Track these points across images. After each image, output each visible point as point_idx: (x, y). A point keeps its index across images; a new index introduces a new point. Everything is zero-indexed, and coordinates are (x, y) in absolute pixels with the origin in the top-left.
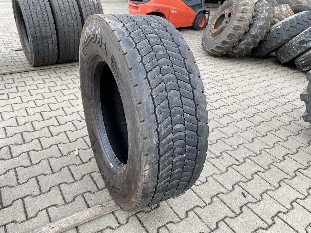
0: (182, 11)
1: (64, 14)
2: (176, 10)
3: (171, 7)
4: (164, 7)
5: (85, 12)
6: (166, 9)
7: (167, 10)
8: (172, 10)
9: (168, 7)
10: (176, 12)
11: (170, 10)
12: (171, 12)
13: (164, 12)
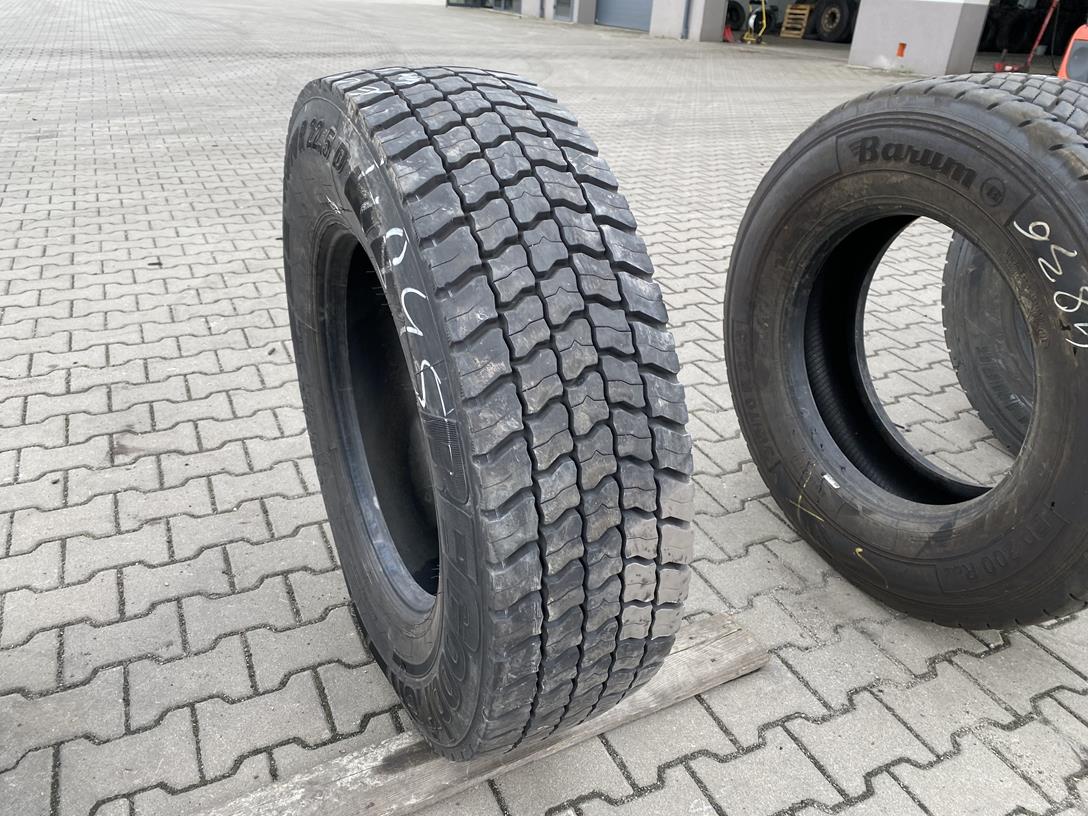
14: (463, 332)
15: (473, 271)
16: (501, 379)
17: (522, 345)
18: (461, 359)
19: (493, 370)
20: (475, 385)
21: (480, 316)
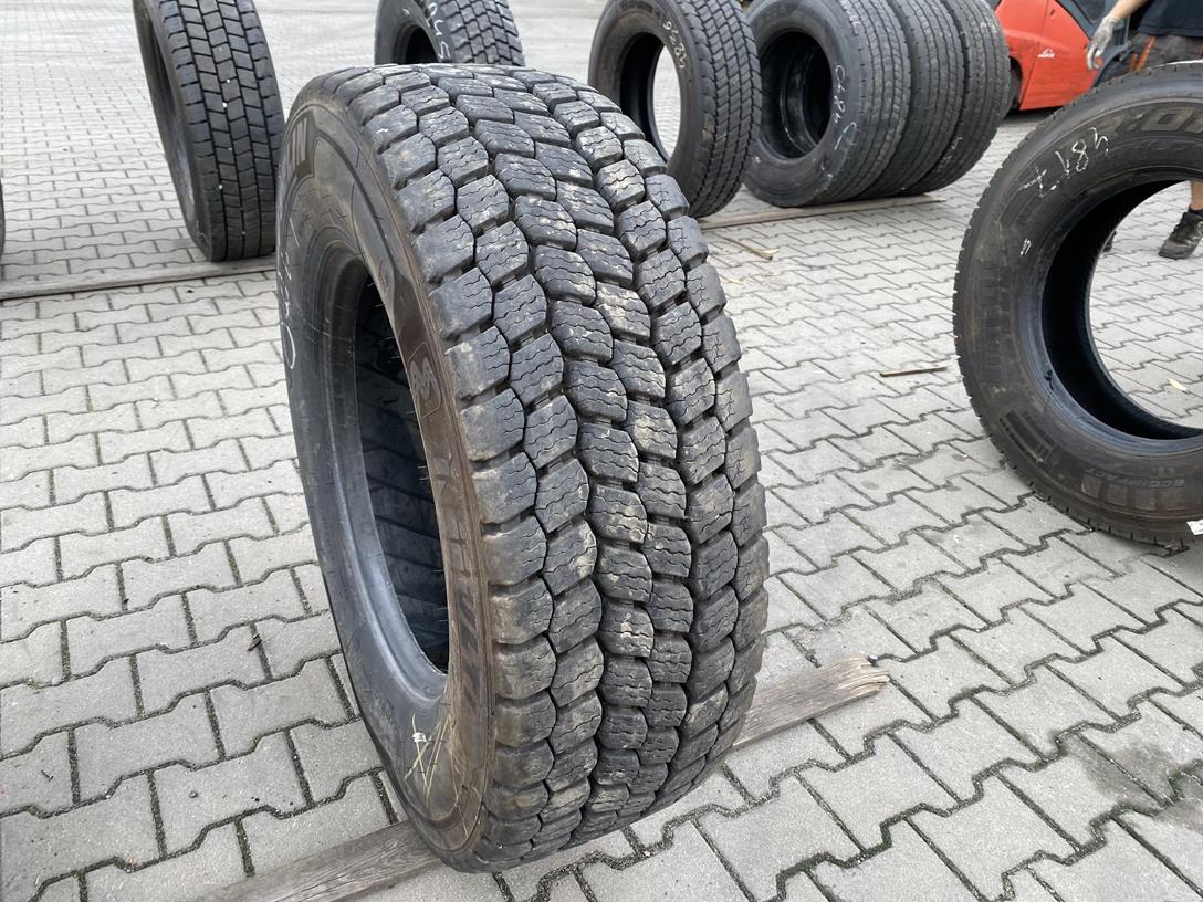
0: (1067, 53)
1: (934, 61)
2: (1054, 51)
3: (1044, 41)
4: (1025, 41)
5: (973, 57)
6: (1029, 47)
7: (1031, 50)
8: (1045, 48)
9: (1035, 38)
10: (1052, 56)
11: (1039, 48)
12: (1040, 56)
13: (1020, 55)
14: (454, 29)
15: (457, 13)
16: (466, 44)
17: (472, 34)
18: (453, 37)
19: (463, 40)
20: (458, 45)
21: (459, 25)
